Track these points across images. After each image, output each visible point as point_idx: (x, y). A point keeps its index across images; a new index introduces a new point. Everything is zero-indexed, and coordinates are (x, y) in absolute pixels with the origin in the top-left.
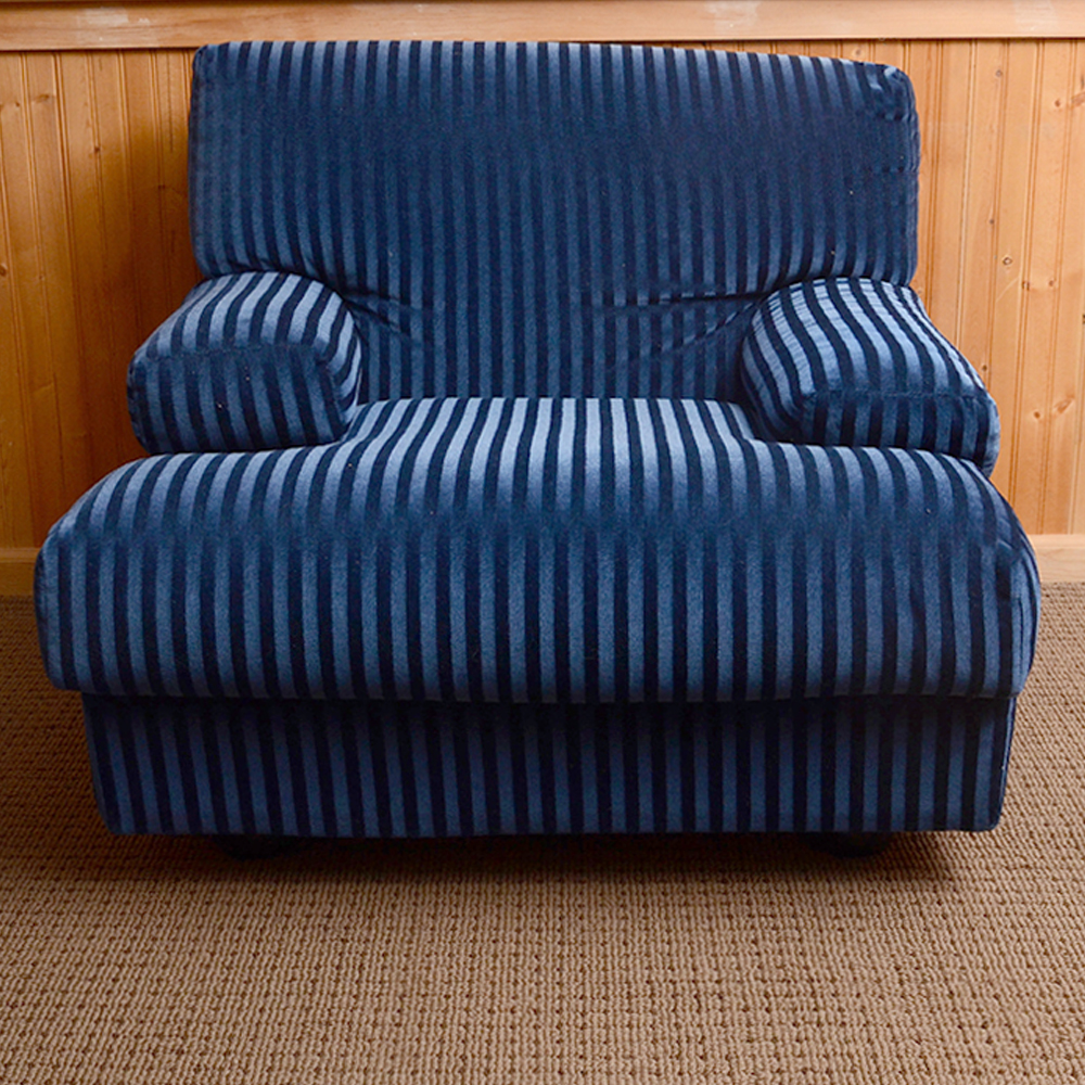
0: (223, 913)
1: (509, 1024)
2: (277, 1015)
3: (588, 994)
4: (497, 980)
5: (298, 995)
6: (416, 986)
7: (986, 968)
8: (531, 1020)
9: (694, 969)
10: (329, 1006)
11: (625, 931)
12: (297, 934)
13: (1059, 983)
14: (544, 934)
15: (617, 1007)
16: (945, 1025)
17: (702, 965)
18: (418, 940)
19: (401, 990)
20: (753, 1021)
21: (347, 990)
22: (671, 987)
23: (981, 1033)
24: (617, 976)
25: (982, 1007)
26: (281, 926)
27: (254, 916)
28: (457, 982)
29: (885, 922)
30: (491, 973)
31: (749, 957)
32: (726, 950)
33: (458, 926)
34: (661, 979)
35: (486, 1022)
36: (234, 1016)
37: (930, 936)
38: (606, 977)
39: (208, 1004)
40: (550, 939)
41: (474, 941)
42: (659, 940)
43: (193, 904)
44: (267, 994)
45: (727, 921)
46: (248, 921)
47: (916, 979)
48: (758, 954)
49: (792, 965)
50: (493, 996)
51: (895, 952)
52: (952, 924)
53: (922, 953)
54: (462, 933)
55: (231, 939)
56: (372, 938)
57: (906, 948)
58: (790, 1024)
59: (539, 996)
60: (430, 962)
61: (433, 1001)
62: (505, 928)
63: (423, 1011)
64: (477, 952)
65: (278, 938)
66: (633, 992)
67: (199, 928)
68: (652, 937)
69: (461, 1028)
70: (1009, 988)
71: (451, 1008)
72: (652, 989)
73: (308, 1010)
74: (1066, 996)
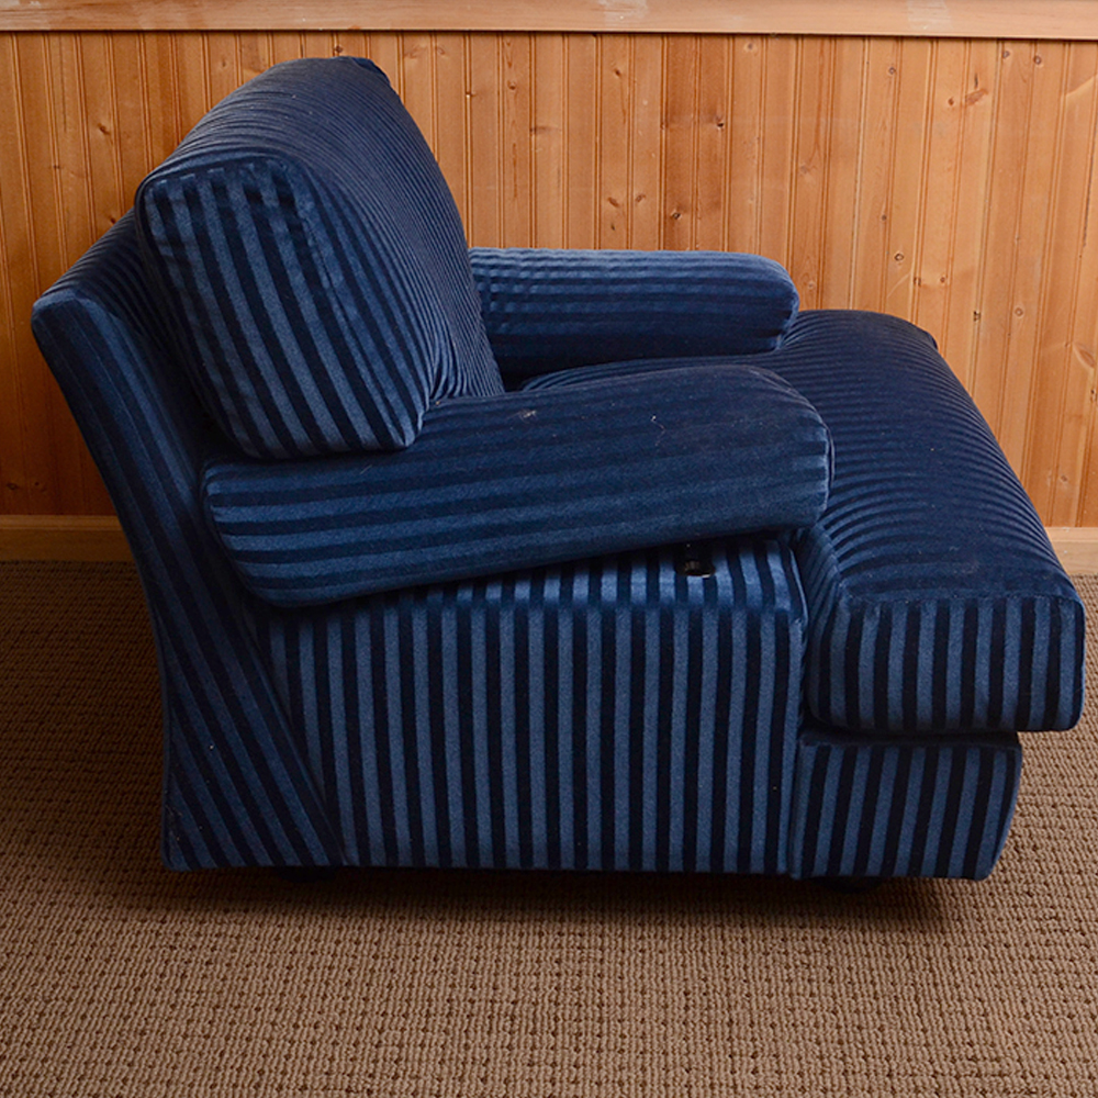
0: (64, 915)
1: (310, 1039)
2: (97, 1023)
3: (390, 1011)
4: (307, 993)
5: (120, 1003)
6: (231, 996)
7: (770, 996)
8: (330, 1037)
9: (495, 989)
10: (146, 1015)
11: (438, 946)
12: (130, 939)
13: (835, 1013)
14: (360, 948)
15: (414, 1026)
16: (718, 1053)
17: (503, 985)
18: (242, 948)
19: (215, 1001)
20: (538, 1045)
21: (166, 999)
22: (469, 1006)
23: (749, 1063)
24: (421, 994)
25: (756, 1036)
26: (116, 931)
27: (93, 919)
28: (270, 994)
29: (686, 943)
30: (303, 986)
31: (549, 977)
32: (529, 969)
33: (282, 936)
34: (462, 998)
35: (289, 1037)
36: (57, 1022)
37: (725, 960)
38: (410, 994)
39: (34, 1008)
40: (365, 952)
41: (294, 952)
42: (468, 956)
43: (38, 904)
44: (92, 1001)
45: (537, 938)
46: (87, 924)
47: (701, 1005)
48: (558, 975)
49: (587, 988)
50: (300, 1011)
51: (688, 976)
52: (749, 947)
53: (714, 978)
54: (284, 943)
55: (68, 942)
56: (199, 945)
57: (700, 971)
58: (572, 1048)
59: (343, 1012)
60: (248, 973)
61: (243, 1014)
62: (325, 940)
63: (233, 1023)
64: (294, 964)
65: (111, 943)
66: (432, 1010)
67: (40, 930)
68: (462, 954)
69: (265, 1042)
71: (259, 1021)
72: (451, 1008)
73: (125, 1020)
74: (838, 1027)
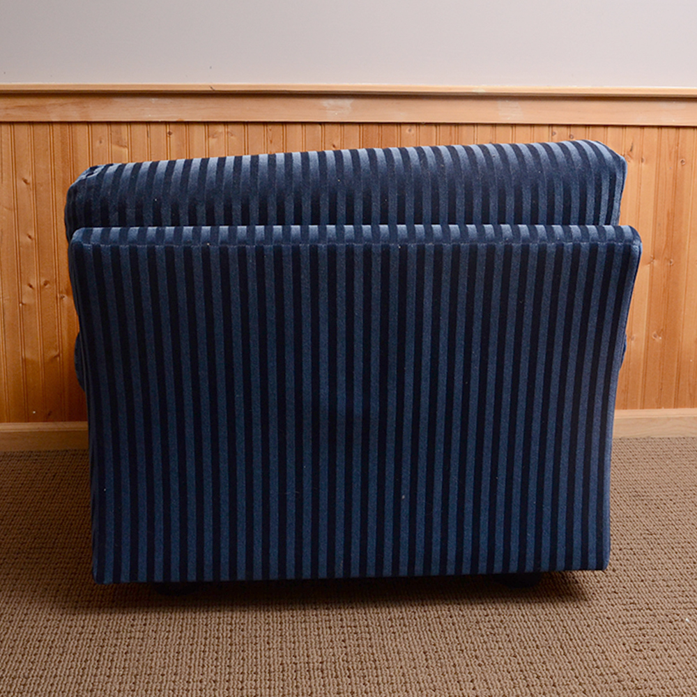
0: (30, 632)
1: (199, 688)
2: (61, 687)
3: (246, 672)
4: (192, 665)
5: (74, 676)
6: (144, 669)
7: (475, 651)
8: (211, 686)
9: (308, 656)
10: (92, 681)
11: (268, 637)
12: (74, 643)
13: (515, 656)
14: (221, 640)
15: (262, 678)
16: (450, 681)
17: (313, 654)
18: (146, 645)
19: (135, 672)
20: (340, 682)
21: (103, 673)
22: (294, 666)
23: (469, 685)
24: (263, 662)
25: (471, 671)
26: (64, 639)
27: (48, 634)
28: (169, 667)
29: (419, 628)
30: (189, 661)
31: (340, 649)
32: (327, 645)
33: (170, 636)
34: (289, 662)
35: (185, 688)
36: (36, 688)
37: (444, 635)
38: (257, 662)
39: (19, 682)
40: (224, 643)
41: (180, 644)
42: (288, 641)
43: (11, 628)
44: (56, 676)
45: (328, 630)
46: (44, 637)
47: (435, 658)
48: (345, 647)
49: (365, 653)
50: (189, 674)
51: (424, 644)
52: (457, 627)
53: (439, 644)
54: (172, 640)
55: (34, 647)
56: (119, 644)
57: (430, 641)
58: (362, 684)
59: (216, 673)
60: (153, 657)
61: (154, 678)
62: (198, 638)
63: (148, 683)
64: (180, 650)
65: (62, 645)
66: (272, 670)
67: (15, 641)
68: (284, 639)
69: (171, 691)
70: (487, 660)
71: (164, 681)
72: (283, 668)
73: (79, 685)
74: (519, 663)
